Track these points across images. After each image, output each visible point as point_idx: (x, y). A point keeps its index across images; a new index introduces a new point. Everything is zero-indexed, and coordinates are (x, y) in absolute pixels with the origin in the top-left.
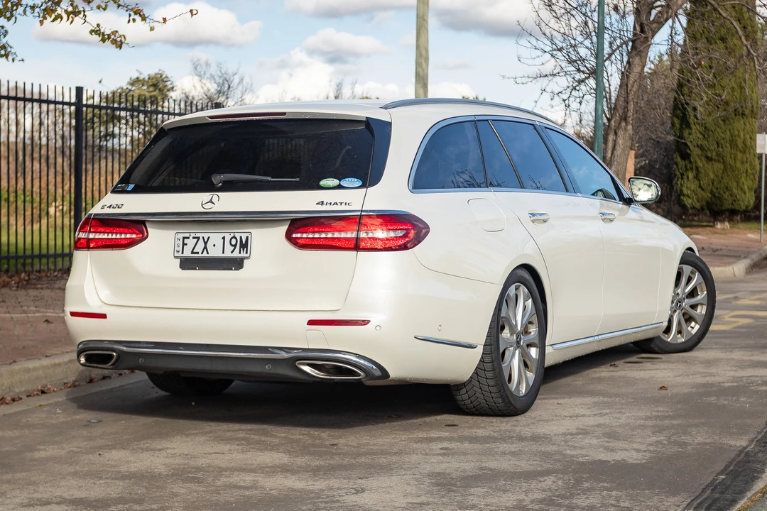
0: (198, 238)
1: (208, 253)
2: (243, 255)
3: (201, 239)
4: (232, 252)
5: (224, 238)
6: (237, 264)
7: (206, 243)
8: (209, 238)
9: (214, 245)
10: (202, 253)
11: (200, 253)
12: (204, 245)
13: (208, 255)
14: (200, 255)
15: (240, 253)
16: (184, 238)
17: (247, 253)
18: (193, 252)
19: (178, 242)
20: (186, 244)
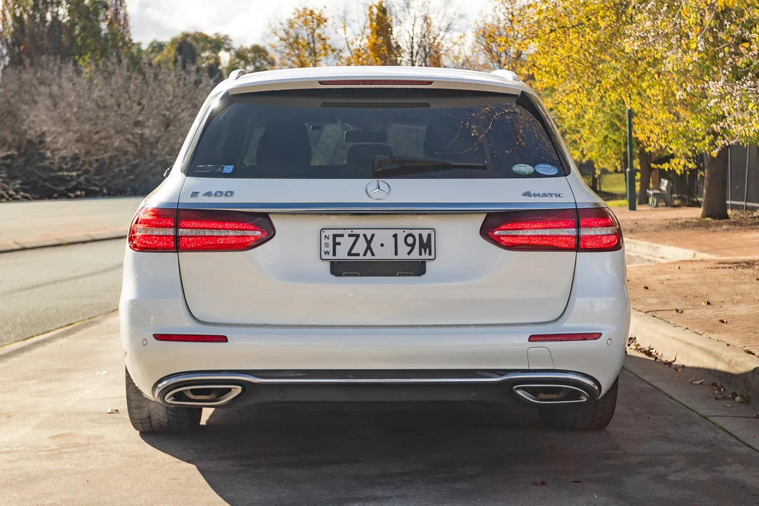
0: (357, 236)
1: (373, 255)
2: (425, 256)
3: (362, 238)
4: (409, 253)
5: (395, 236)
6: (418, 269)
7: (369, 242)
8: (373, 236)
9: (382, 245)
10: (365, 255)
11: (362, 254)
12: (366, 245)
13: (373, 258)
14: (361, 257)
15: (420, 254)
16: (335, 236)
17: (430, 254)
18: (350, 254)
19: (327, 241)
20: (339, 244)
